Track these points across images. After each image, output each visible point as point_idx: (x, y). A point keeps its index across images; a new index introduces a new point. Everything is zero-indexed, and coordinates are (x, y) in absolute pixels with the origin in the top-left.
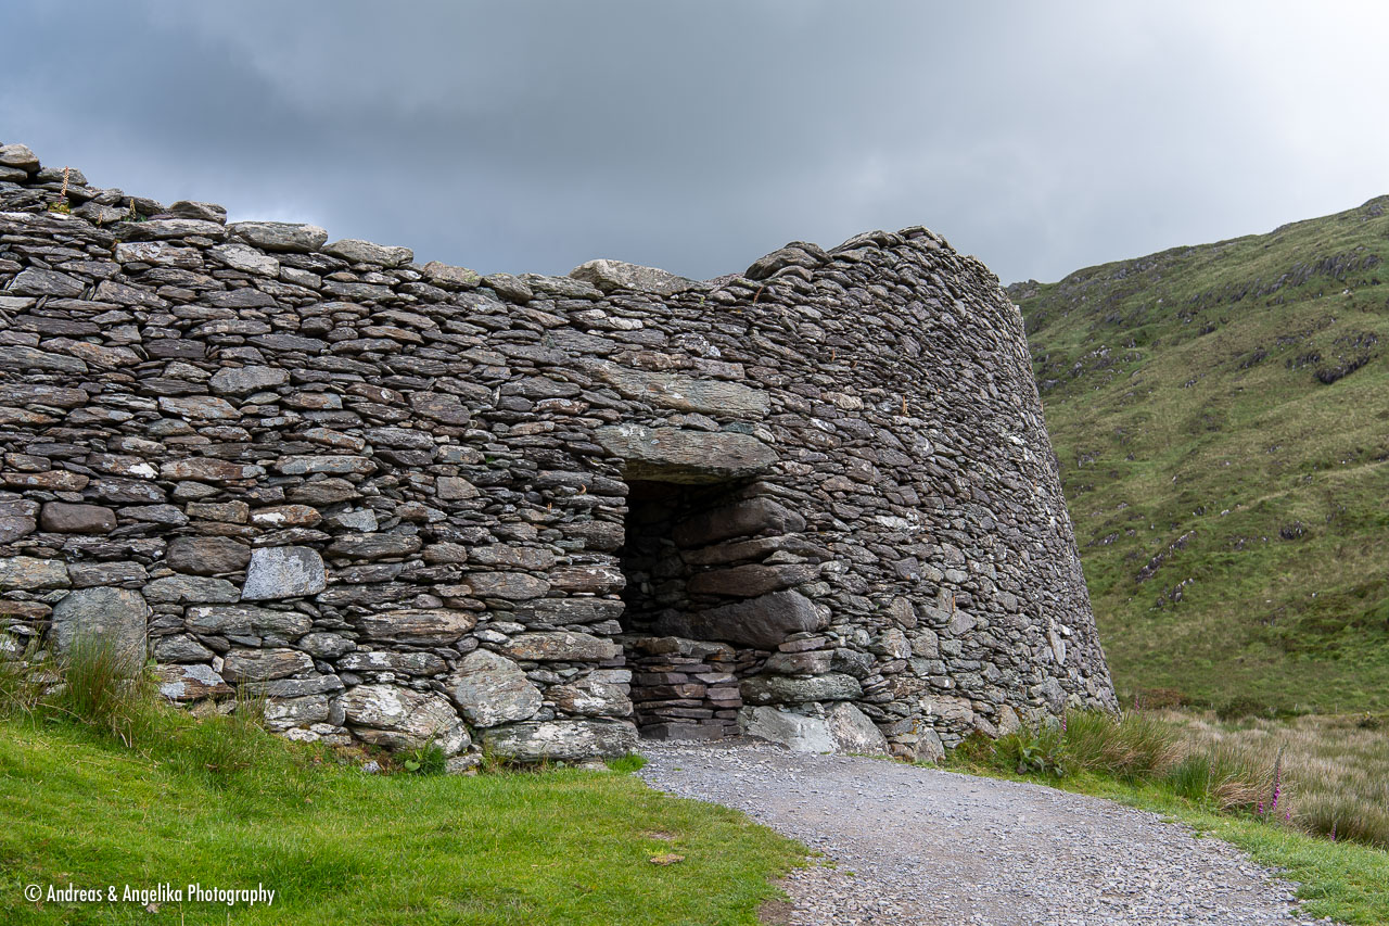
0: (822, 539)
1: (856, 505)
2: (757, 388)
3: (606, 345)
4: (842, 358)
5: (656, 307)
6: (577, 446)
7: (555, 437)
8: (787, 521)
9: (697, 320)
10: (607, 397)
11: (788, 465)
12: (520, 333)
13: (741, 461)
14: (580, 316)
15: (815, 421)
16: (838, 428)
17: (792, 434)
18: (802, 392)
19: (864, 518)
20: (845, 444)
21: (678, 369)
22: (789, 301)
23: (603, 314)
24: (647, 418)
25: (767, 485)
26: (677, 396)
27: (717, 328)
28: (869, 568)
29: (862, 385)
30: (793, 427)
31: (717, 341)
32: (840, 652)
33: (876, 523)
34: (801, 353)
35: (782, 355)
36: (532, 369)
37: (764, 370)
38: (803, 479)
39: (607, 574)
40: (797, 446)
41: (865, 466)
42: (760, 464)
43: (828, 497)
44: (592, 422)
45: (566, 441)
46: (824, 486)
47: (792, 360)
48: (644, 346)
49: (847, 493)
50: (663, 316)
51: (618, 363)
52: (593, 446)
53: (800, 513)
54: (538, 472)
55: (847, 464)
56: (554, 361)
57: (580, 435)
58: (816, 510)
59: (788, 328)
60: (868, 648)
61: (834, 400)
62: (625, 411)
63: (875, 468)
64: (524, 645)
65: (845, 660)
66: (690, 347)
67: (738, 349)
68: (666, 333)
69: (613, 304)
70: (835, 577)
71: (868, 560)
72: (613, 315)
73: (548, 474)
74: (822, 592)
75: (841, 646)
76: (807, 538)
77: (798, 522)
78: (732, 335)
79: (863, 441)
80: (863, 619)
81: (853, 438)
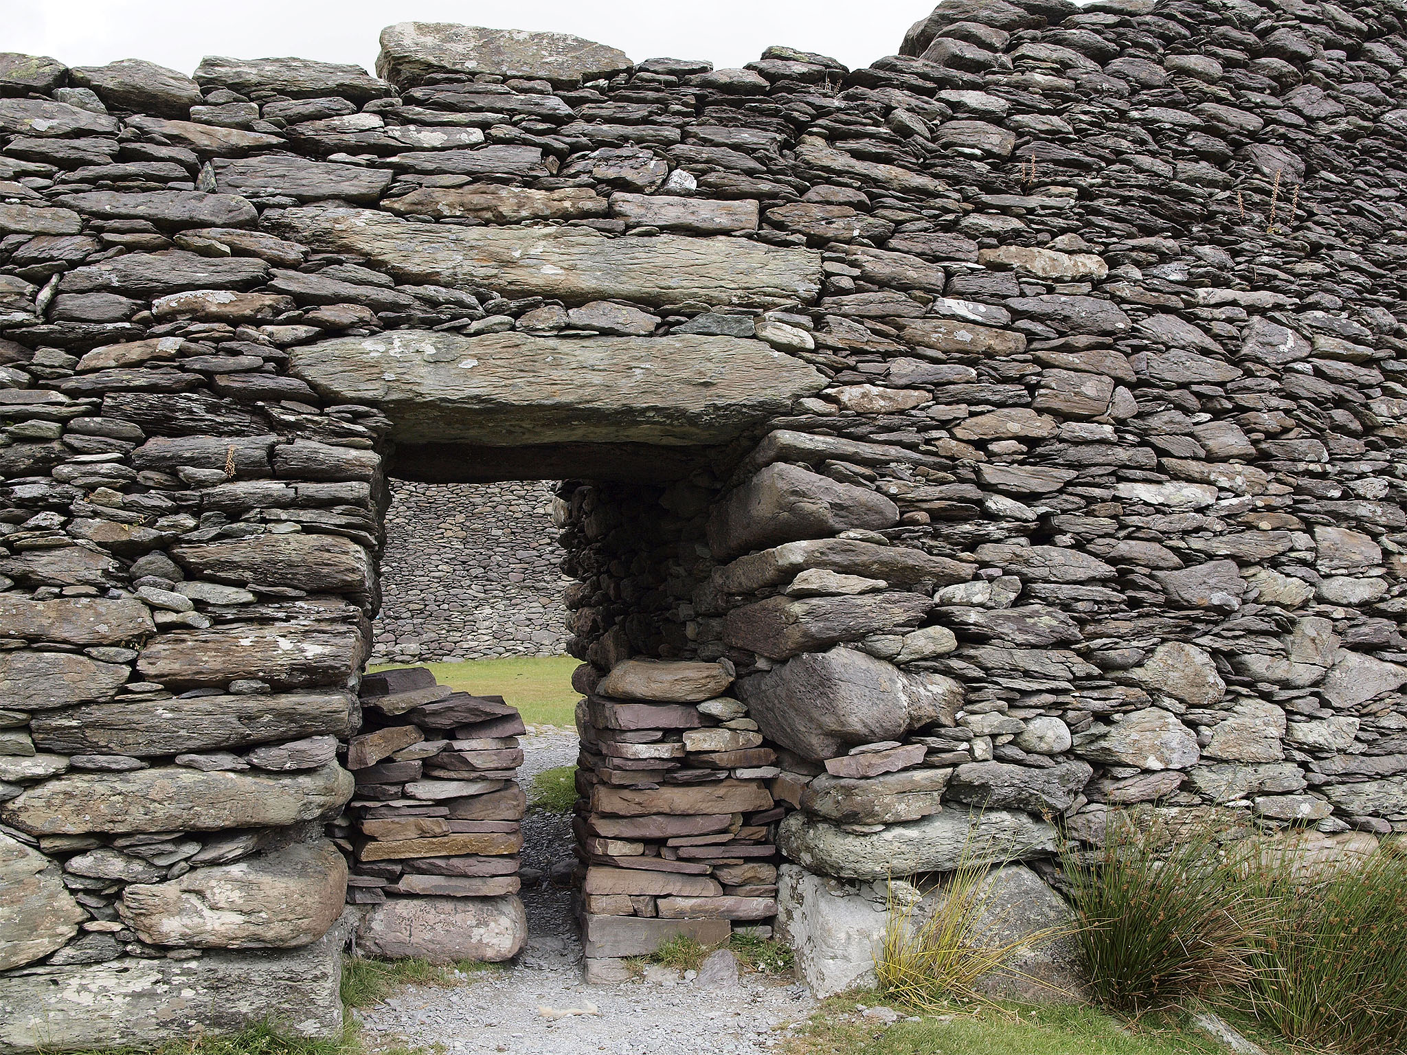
0: (947, 538)
1: (1055, 465)
2: (786, 244)
3: (369, 180)
4: (1054, 183)
5: (528, 103)
6: (236, 383)
7: (182, 368)
8: (833, 506)
9: (645, 121)
10: (345, 280)
11: (849, 395)
12: (132, 167)
13: (713, 391)
14: (307, 130)
15: (951, 304)
16: (1017, 314)
17: (874, 331)
18: (919, 248)
19: (1080, 490)
20: (1035, 345)
21: (565, 217)
22: (920, 82)
23: (376, 121)
24: (454, 318)
25: (786, 437)
26: (548, 270)
27: (695, 136)
28: (1083, 591)
29: (1109, 232)
30: (882, 318)
31: (690, 160)
32: (967, 771)
33: (1116, 499)
34: (936, 176)
35: (876, 182)
36: (147, 237)
37: (817, 211)
38: (896, 420)
39: (285, 644)
40: (886, 356)
41: (1091, 387)
42: (768, 395)
43: (970, 455)
44: (285, 333)
45: (209, 374)
46: (959, 432)
47: (905, 190)
48: (476, 177)
49: (1031, 442)
50: (545, 118)
51: (398, 214)
52: (284, 382)
53: (878, 489)
54: (140, 442)
55: (1038, 386)
56: (205, 216)
57: (246, 361)
58: (929, 481)
59: (905, 132)
60: (1070, 753)
61: (1016, 264)
62: (395, 306)
63: (1121, 389)
64: (49, 805)
65: (985, 788)
66: (612, 173)
67: (750, 173)
68: (547, 151)
69: (409, 101)
70: (973, 617)
71: (1082, 575)
72: (406, 121)
73: (157, 445)
74: (929, 649)
75: (975, 760)
76: (894, 539)
77: (869, 509)
78: (736, 147)
79: (1093, 339)
80: (1050, 698)
81: (1061, 334)
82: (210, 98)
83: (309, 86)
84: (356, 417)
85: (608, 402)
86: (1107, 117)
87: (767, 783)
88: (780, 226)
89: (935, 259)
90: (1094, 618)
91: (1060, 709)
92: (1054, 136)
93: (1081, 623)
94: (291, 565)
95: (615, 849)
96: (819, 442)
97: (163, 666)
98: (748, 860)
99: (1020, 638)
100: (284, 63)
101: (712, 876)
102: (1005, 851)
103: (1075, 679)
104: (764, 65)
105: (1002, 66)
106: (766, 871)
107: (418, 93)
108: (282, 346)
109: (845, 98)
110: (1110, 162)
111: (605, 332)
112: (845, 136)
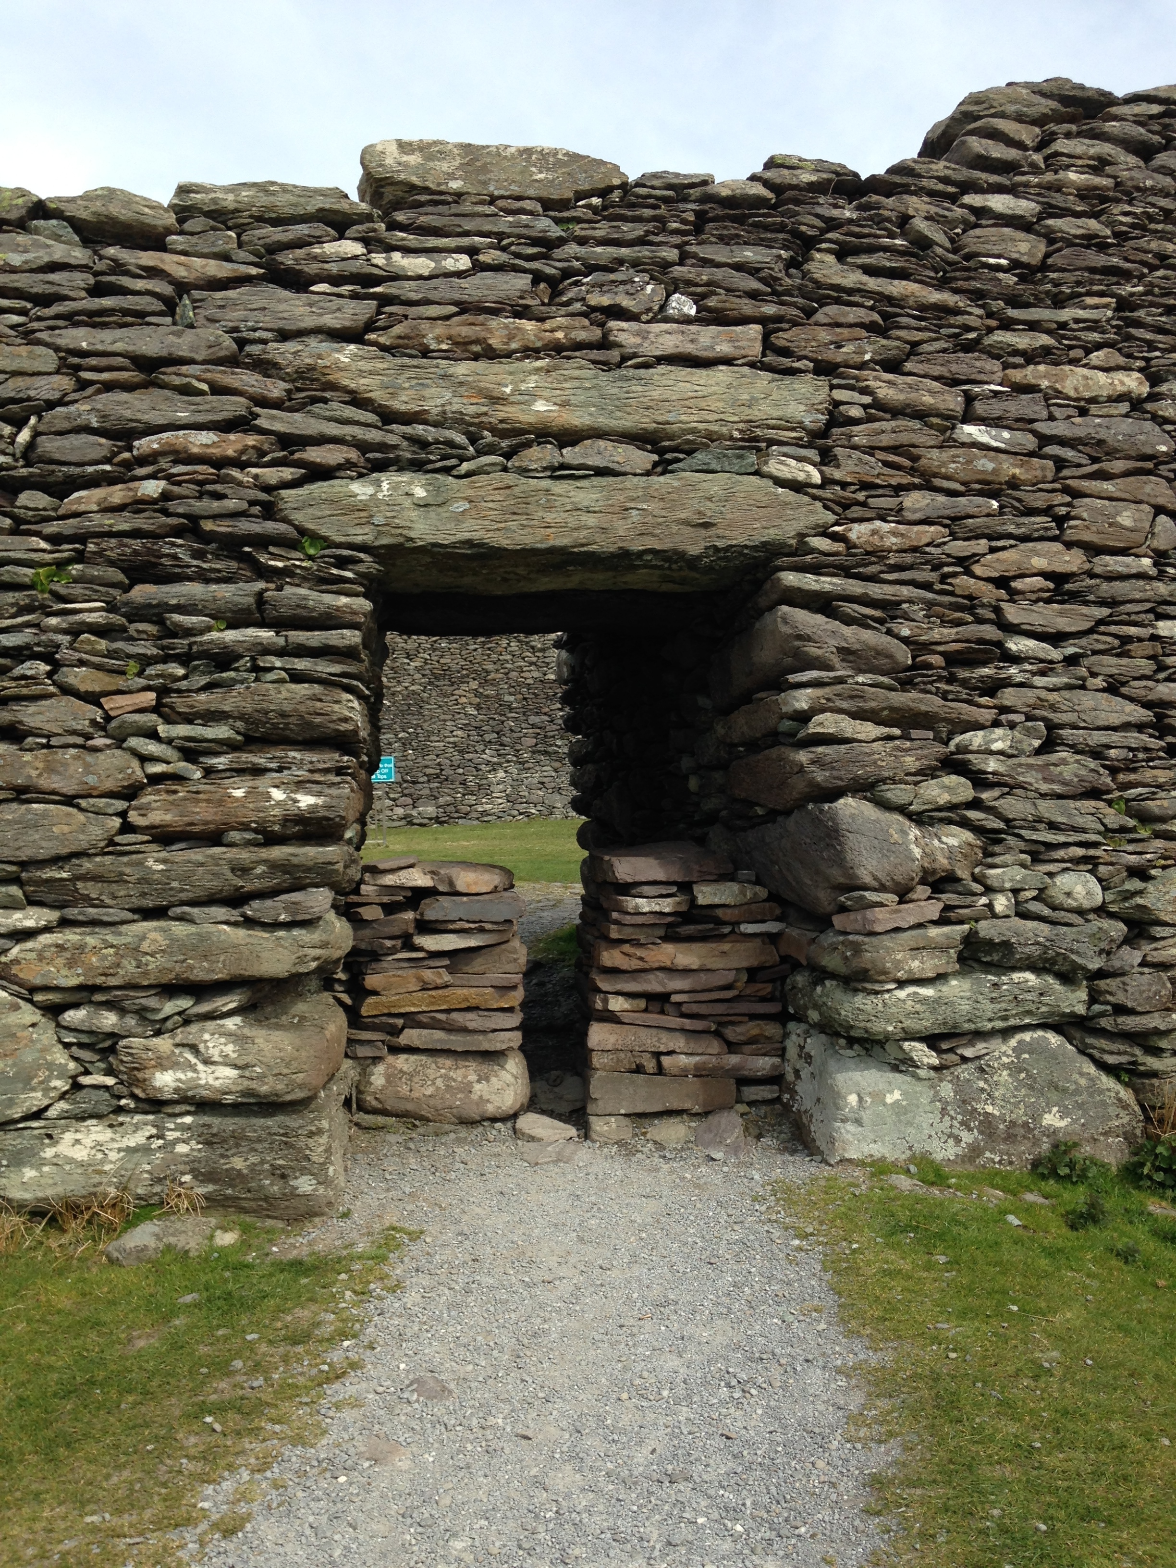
0: (964, 683)
1: (1086, 603)
2: (792, 372)
3: (352, 312)
4: (1089, 294)
5: (518, 225)
6: (223, 527)
7: (166, 513)
8: (840, 650)
9: (641, 241)
10: (330, 419)
11: (858, 532)
12: (107, 302)
13: (712, 532)
14: (288, 258)
15: (972, 431)
16: (1045, 440)
17: (886, 464)
18: (937, 370)
19: (1113, 629)
20: (1066, 472)
21: (557, 350)
22: (941, 187)
23: (358, 249)
24: (444, 458)
25: (790, 578)
26: (540, 406)
27: (695, 256)
28: (1115, 737)
29: (1151, 346)
30: (893, 449)
31: (689, 283)
32: (986, 929)
33: (1154, 638)
34: (956, 291)
35: (890, 300)
36: (125, 375)
37: (824, 335)
38: (908, 558)
39: (278, 795)
40: (898, 489)
41: (1126, 518)
42: (771, 534)
43: (989, 593)
44: (272, 475)
45: (194, 518)
46: (977, 569)
47: (923, 307)
48: (464, 308)
49: (1058, 578)
50: (535, 242)
51: (384, 348)
52: (271, 527)
53: (889, 632)
54: (127, 589)
55: (1068, 517)
56: (184, 353)
57: (231, 504)
58: (945, 622)
59: (923, 244)
60: (1101, 910)
61: (1045, 383)
62: (382, 447)
63: (1163, 519)
64: (41, 958)
65: (1006, 945)
66: (605, 300)
67: (753, 295)
68: (538, 278)
69: (393, 226)
70: (992, 765)
71: (1115, 719)
72: (389, 248)
73: (142, 592)
74: (944, 798)
75: (995, 916)
76: (906, 684)
77: (879, 653)
78: (738, 267)
79: (1131, 464)
80: (1080, 852)
81: (1095, 460)
82: (188, 226)
83: (289, 211)
84: (342, 563)
85: (604, 545)
86: (1151, 218)
87: (772, 938)
88: (785, 352)
89: (953, 382)
90: (1130, 766)
91: (1091, 863)
92: (1090, 241)
93: (1114, 771)
94: (283, 715)
95: (617, 1004)
96: (827, 583)
97: (156, 817)
98: (753, 1017)
99: (1044, 788)
100: (263, 187)
101: (718, 1034)
102: (1029, 1013)
103: (1107, 831)
104: (768, 175)
105: (1033, 165)
106: (772, 1030)
107: (401, 217)
108: (268, 489)
109: (859, 208)
110: (1153, 268)
111: (602, 472)
112: (857, 251)
